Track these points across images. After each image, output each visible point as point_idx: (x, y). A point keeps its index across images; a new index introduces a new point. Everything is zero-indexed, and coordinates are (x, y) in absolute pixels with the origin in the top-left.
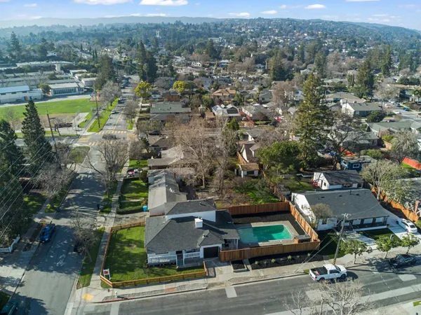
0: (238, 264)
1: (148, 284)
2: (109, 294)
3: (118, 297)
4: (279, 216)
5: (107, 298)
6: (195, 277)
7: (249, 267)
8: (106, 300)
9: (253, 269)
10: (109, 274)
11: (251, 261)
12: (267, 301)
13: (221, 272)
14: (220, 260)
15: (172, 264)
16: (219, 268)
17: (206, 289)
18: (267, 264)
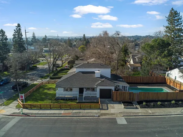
0: (128, 103)
1: (51, 109)
2: (18, 111)
3: (23, 114)
5: (14, 113)
6: (91, 108)
7: (138, 106)
9: (141, 108)
10: (23, 98)
11: (140, 103)
12: (158, 129)
13: (113, 108)
14: (113, 101)
15: (74, 99)
16: (111, 105)
17: (99, 116)
18: (154, 105)
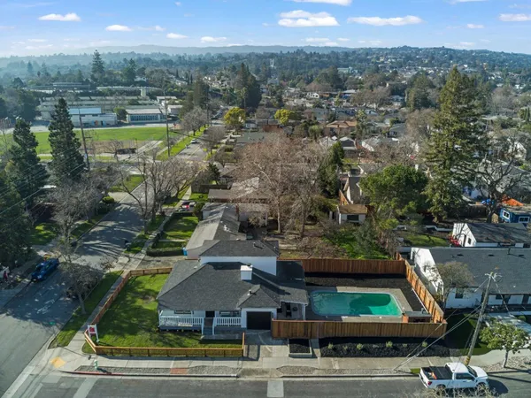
0: (299, 344)
1: (149, 356)
2: (88, 363)
3: (99, 369)
4: (384, 281)
5: (82, 368)
6: (225, 356)
7: (318, 351)
8: (81, 371)
9: (322, 356)
10: (96, 332)
11: (323, 343)
13: (269, 355)
14: (271, 335)
15: (196, 331)
16: (267, 346)
17: (237, 377)
18: (348, 350)
